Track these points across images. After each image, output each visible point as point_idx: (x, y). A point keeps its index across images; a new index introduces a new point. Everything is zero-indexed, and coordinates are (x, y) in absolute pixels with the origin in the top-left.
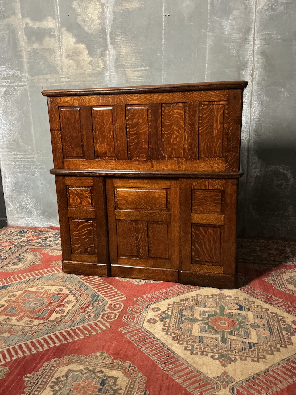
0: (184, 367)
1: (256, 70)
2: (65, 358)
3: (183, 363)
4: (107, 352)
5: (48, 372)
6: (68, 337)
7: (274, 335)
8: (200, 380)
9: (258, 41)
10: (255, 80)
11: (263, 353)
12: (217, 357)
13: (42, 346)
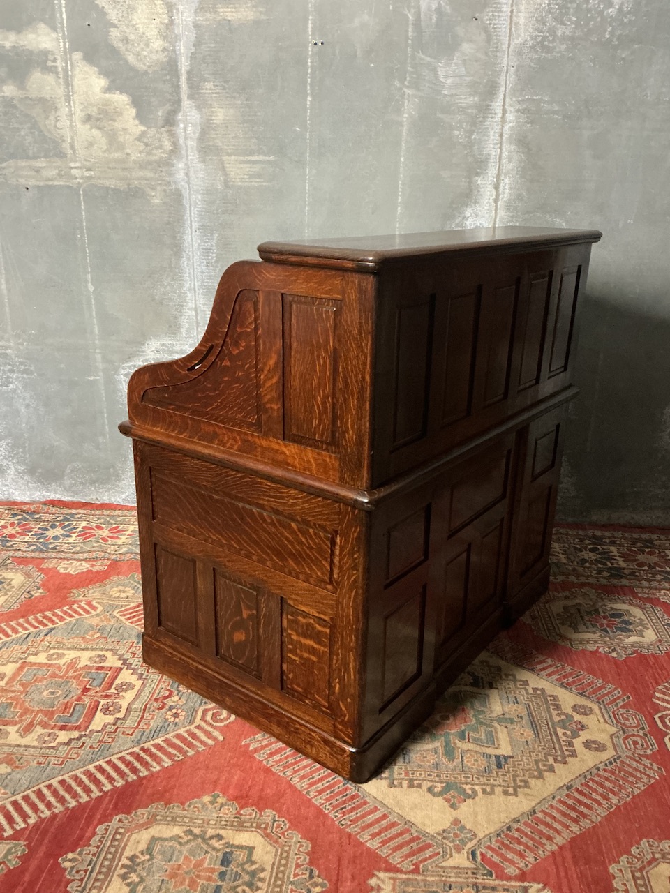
0: (378, 814)
1: (505, 177)
2: (140, 811)
3: (376, 807)
4: (224, 794)
5: (111, 846)
6: (137, 764)
7: (541, 737)
8: (412, 840)
9: (513, 114)
10: (502, 198)
11: (524, 776)
12: (440, 789)
13: (87, 790)
